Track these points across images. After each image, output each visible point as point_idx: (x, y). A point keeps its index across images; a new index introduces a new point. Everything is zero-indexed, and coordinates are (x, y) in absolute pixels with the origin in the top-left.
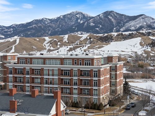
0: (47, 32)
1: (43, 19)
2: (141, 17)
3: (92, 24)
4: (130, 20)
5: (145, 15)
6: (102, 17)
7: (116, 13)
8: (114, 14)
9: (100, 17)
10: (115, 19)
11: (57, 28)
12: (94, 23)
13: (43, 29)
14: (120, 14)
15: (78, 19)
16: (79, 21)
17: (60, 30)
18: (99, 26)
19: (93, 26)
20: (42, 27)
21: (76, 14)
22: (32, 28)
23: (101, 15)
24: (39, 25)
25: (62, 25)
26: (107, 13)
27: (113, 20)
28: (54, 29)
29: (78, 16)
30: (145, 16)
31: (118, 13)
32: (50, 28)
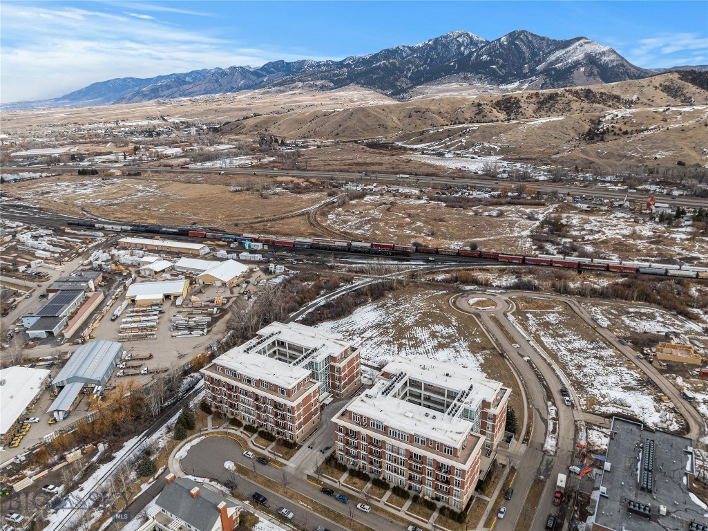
0: (405, 72)
1: (398, 47)
2: (577, 44)
3: (484, 57)
4: (557, 49)
5: (586, 38)
6: (505, 43)
7: (532, 34)
8: (527, 36)
9: (500, 44)
10: (528, 47)
11: (422, 65)
12: (489, 55)
13: (399, 69)
14: (538, 36)
15: (460, 45)
16: (462, 49)
17: (428, 68)
18: (498, 61)
19: (486, 62)
20: (397, 64)
21: (458, 37)
22: (379, 67)
23: (502, 39)
24: (391, 61)
25: (432, 60)
26: (515, 35)
27: (524, 48)
28: (417, 67)
29: (461, 40)
30: (586, 41)
31: (535, 35)
32: (411, 66)
